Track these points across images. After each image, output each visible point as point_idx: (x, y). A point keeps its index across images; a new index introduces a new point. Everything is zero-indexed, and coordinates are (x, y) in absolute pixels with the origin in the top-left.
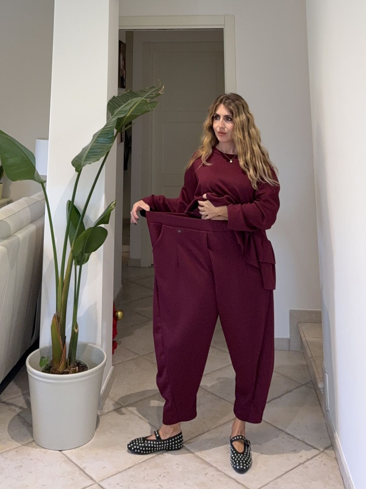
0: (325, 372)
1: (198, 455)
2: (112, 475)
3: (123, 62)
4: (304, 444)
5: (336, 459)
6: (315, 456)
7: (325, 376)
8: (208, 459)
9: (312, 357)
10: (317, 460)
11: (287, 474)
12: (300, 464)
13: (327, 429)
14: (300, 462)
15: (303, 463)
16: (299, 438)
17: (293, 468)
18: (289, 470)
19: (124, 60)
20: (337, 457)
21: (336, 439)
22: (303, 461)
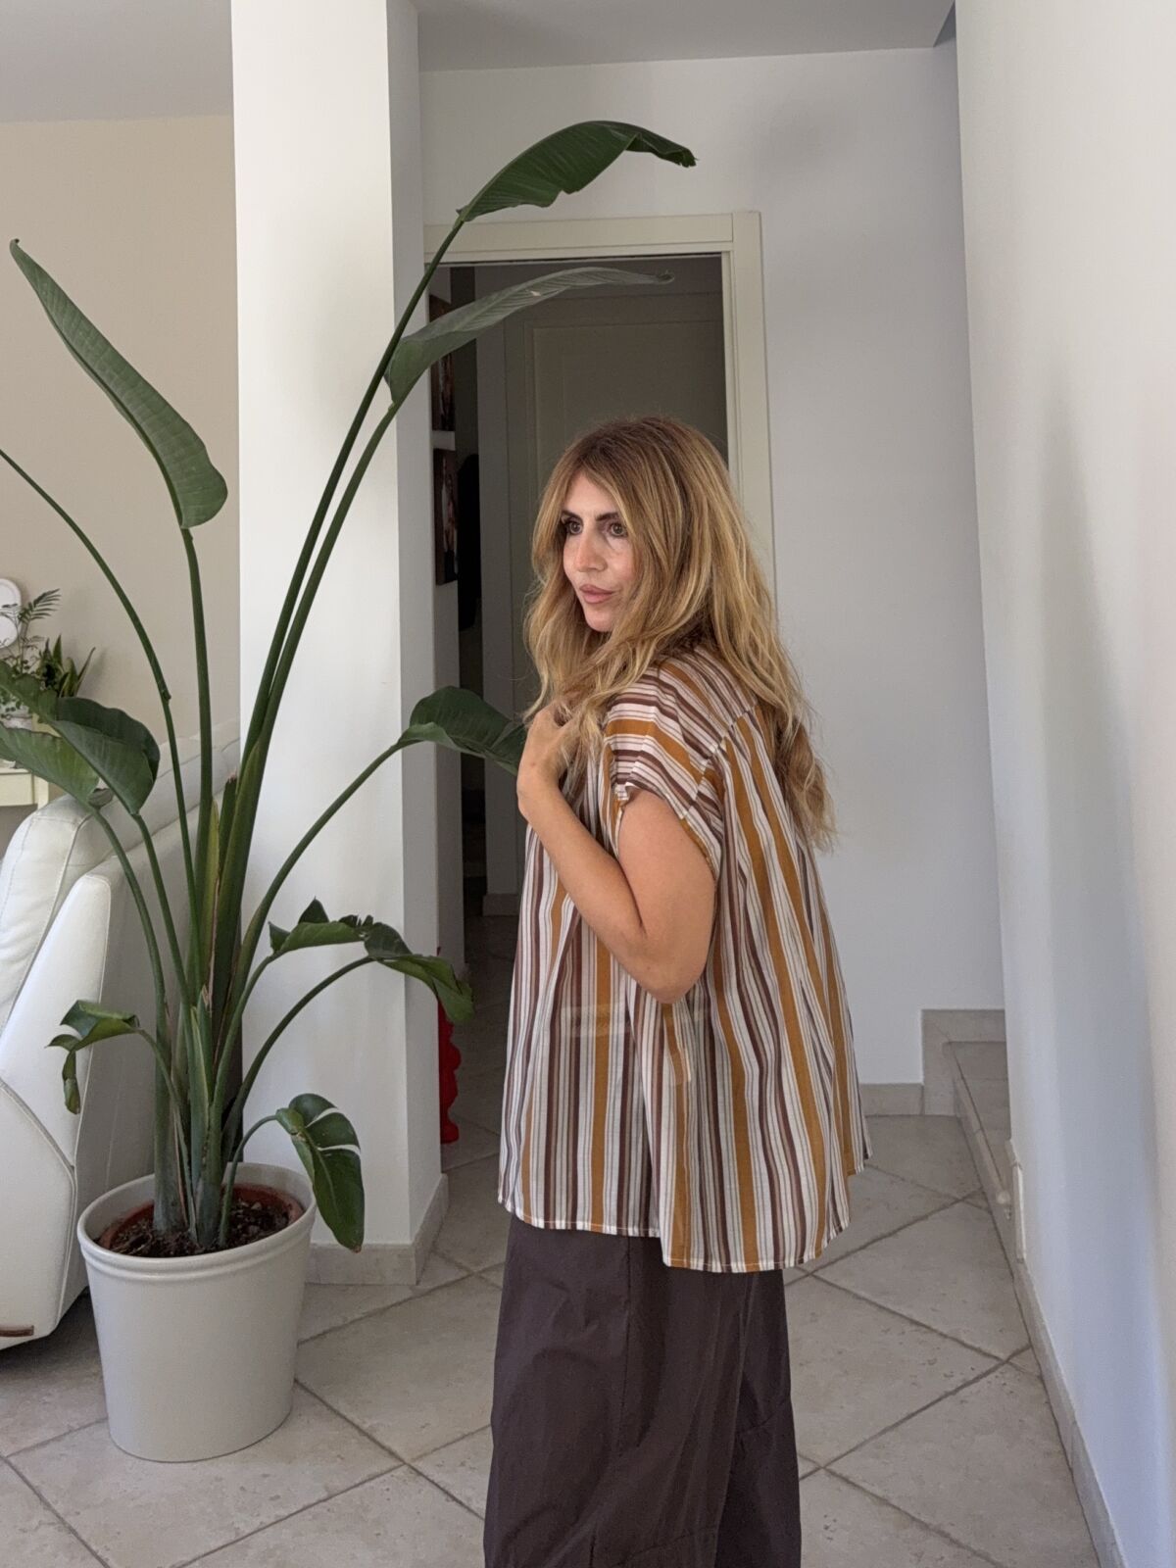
2: (448, 1444)
4: (959, 1345)
5: (1041, 1378)
6: (987, 1374)
10: (990, 1383)
11: (910, 1419)
12: (947, 1394)
13: (1020, 1305)
14: (944, 1390)
15: (954, 1393)
17: (928, 1406)
18: (914, 1410)
20: (1044, 1374)
21: (1042, 1331)
22: (954, 1388)
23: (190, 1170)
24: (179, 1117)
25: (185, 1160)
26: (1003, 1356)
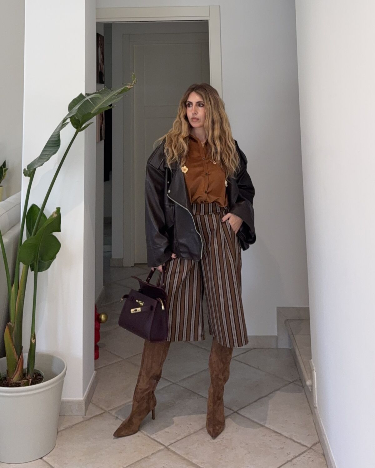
0: (313, 370)
1: (185, 457)
3: (102, 56)
4: (292, 441)
5: (324, 455)
6: (303, 453)
7: (313, 373)
8: (194, 461)
9: (300, 355)
10: (304, 457)
13: (315, 425)
14: (288, 459)
15: (291, 461)
16: (287, 436)
19: (103, 53)
20: (325, 453)
21: (324, 436)
22: (290, 459)
26: (309, 446)
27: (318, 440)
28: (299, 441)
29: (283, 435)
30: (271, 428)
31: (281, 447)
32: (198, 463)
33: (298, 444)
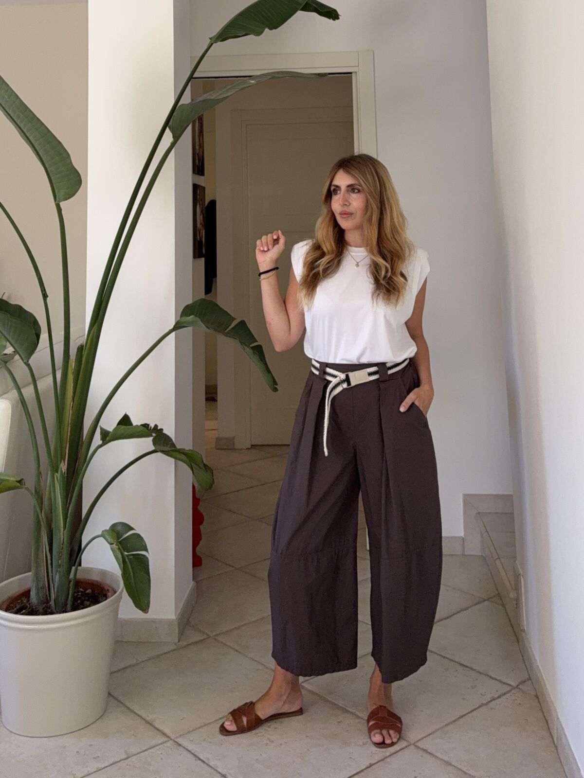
2: (196, 729)
4: (489, 678)
5: (537, 697)
6: (505, 694)
7: (519, 580)
8: (341, 703)
9: (499, 558)
10: (507, 699)
11: (461, 719)
12: (482, 705)
13: (523, 656)
14: (481, 702)
15: (487, 704)
16: (481, 670)
17: (471, 712)
18: (464, 714)
20: (538, 694)
22: (487, 701)
23: (52, 567)
24: (46, 537)
25: (49, 562)
26: (514, 684)
27: (527, 676)
28: (499, 678)
29: (474, 670)
30: (457, 661)
31: (472, 687)
32: (346, 706)
33: (498, 683)
